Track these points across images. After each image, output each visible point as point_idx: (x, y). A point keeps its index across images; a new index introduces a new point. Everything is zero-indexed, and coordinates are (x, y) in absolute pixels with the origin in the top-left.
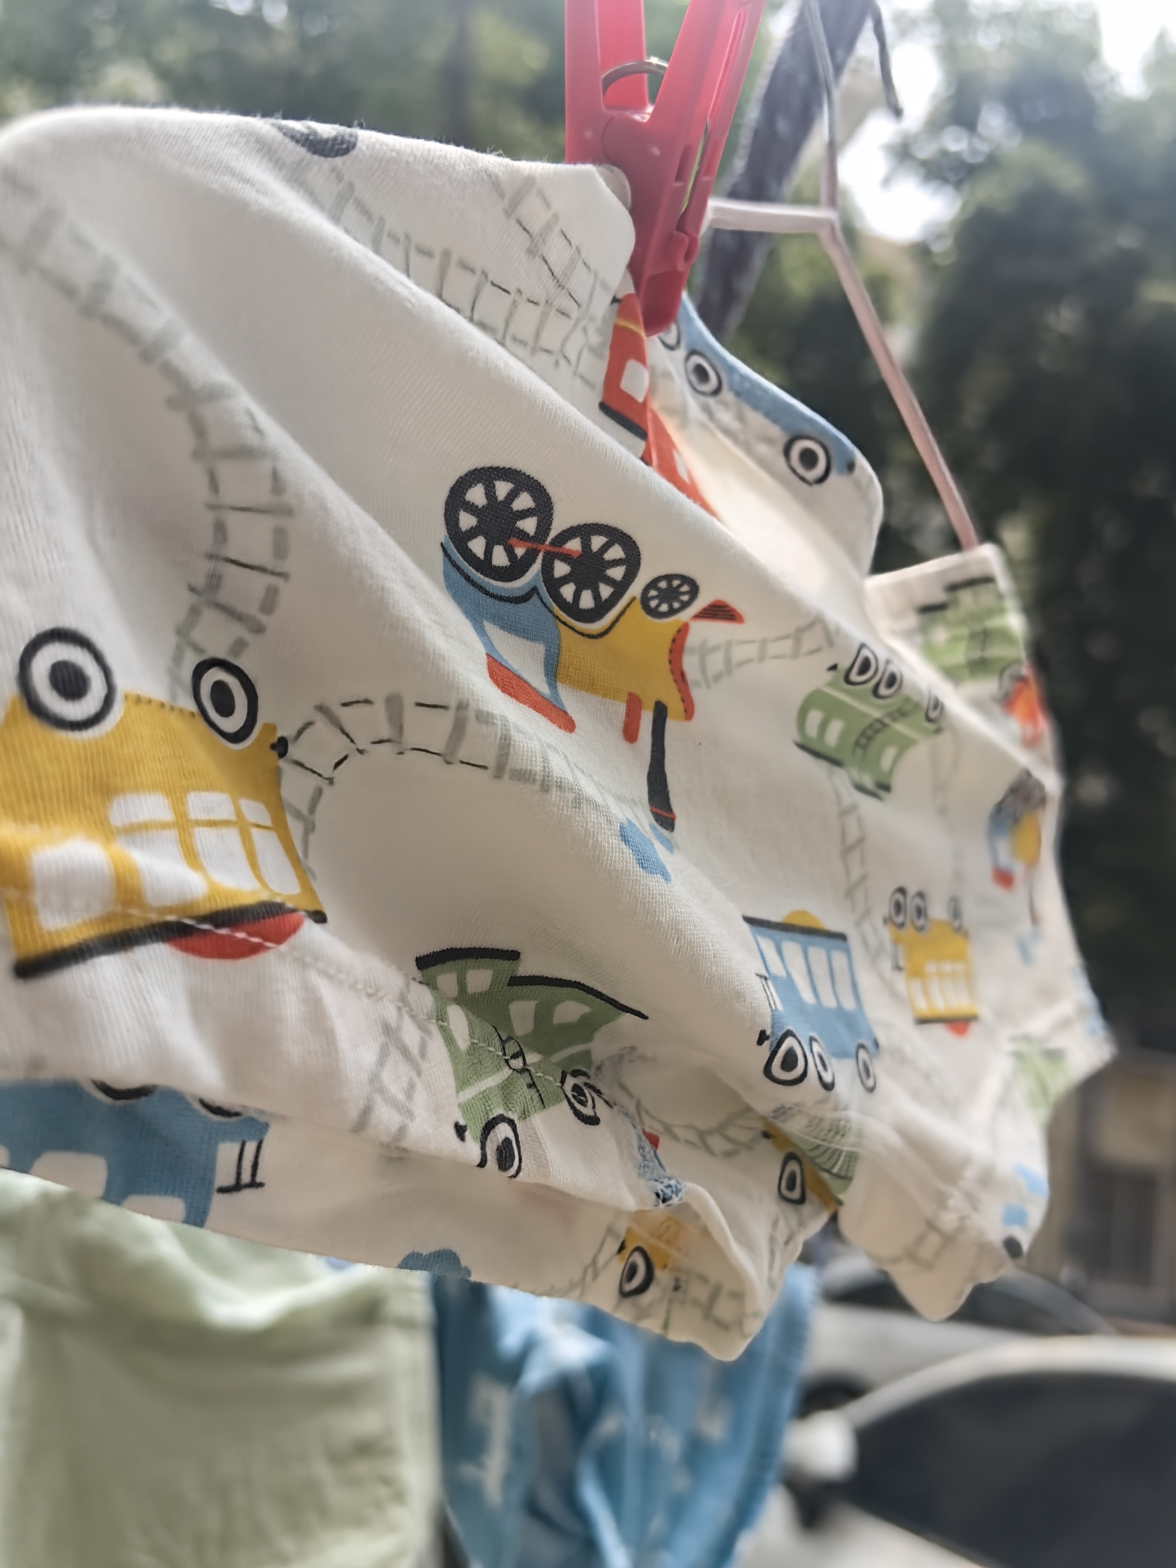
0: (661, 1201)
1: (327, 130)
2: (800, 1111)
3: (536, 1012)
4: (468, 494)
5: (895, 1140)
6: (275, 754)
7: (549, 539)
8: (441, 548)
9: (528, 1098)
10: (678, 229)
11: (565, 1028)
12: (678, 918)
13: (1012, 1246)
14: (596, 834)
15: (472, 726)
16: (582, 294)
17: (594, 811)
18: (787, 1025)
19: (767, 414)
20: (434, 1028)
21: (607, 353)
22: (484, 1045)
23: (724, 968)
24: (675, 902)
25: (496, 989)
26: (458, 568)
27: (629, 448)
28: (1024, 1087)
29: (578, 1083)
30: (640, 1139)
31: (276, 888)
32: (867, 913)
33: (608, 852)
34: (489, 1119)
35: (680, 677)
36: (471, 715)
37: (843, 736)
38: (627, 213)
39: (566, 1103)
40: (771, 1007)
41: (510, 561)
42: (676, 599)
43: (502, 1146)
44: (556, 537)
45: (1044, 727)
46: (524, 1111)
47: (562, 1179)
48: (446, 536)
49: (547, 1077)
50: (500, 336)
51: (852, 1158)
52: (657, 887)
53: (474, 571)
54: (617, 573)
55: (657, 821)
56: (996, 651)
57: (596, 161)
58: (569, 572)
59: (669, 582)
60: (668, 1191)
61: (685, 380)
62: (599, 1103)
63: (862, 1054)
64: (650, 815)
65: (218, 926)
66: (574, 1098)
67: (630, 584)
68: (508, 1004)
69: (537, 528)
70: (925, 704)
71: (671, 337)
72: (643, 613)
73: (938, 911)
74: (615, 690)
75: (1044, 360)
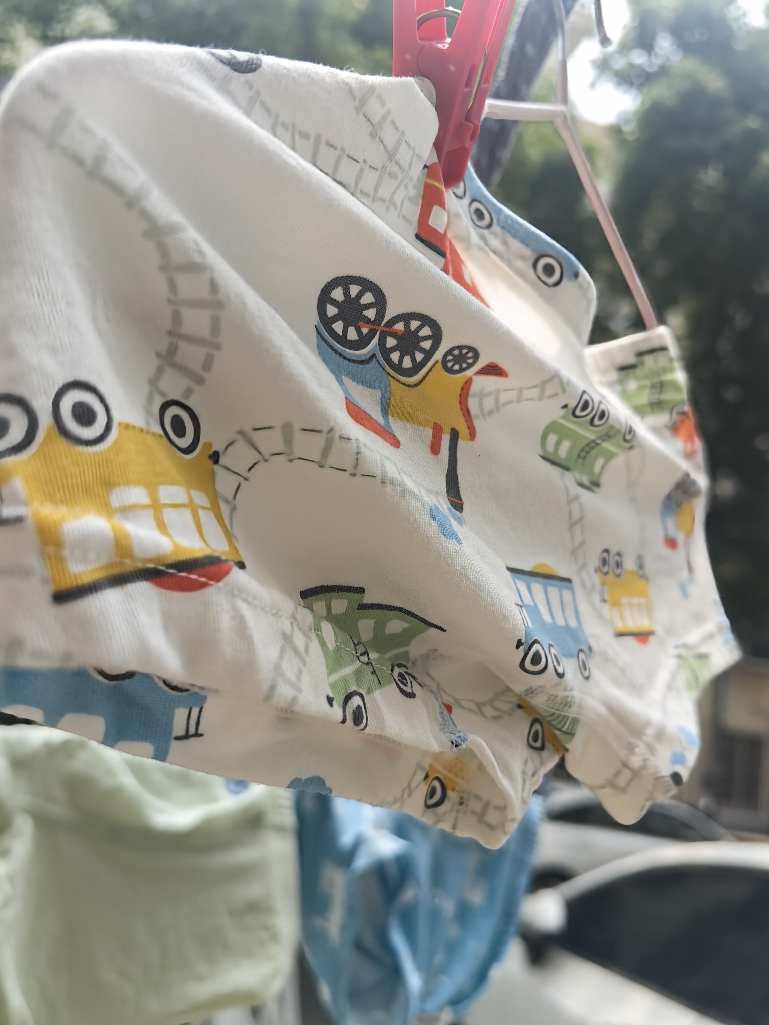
0: (454, 747)
1: (242, 56)
2: (542, 691)
3: (375, 626)
4: (332, 293)
5: (603, 711)
6: (210, 462)
7: (383, 323)
8: (315, 329)
9: (371, 680)
10: (466, 120)
11: (393, 637)
12: (466, 567)
13: (676, 777)
14: (415, 513)
15: (337, 444)
16: (405, 163)
17: (413, 499)
18: (535, 636)
19: (522, 241)
20: (313, 636)
21: (420, 202)
22: (343, 646)
23: (495, 599)
24: (465, 557)
25: (350, 612)
26: (326, 342)
27: (436, 264)
28: (683, 677)
29: (401, 671)
30: (441, 707)
31: (214, 546)
32: (584, 566)
33: (422, 525)
34: (348, 693)
35: (467, 413)
36: (337, 437)
37: (570, 450)
38: (434, 109)
39: (394, 684)
40: (524, 625)
41: (358, 337)
42: (465, 362)
43: (356, 710)
44: (388, 321)
45: (698, 445)
46: (369, 688)
47: (393, 732)
48: (318, 321)
49: (382, 668)
50: (352, 190)
51: (575, 721)
52: (453, 548)
53: (336, 343)
54: (426, 345)
55: (452, 505)
56: (668, 396)
57: (413, 76)
58: (396, 344)
59: (460, 350)
60: (459, 740)
61: (470, 219)
62: (415, 684)
63: (582, 655)
64: (448, 501)
65: (179, 571)
66: (399, 681)
67: (435, 352)
68: (357, 621)
69: (376, 315)
70: (623, 430)
71: (460, 190)
72: (443, 370)
73: (629, 564)
74: (425, 421)
75: (697, 204)
